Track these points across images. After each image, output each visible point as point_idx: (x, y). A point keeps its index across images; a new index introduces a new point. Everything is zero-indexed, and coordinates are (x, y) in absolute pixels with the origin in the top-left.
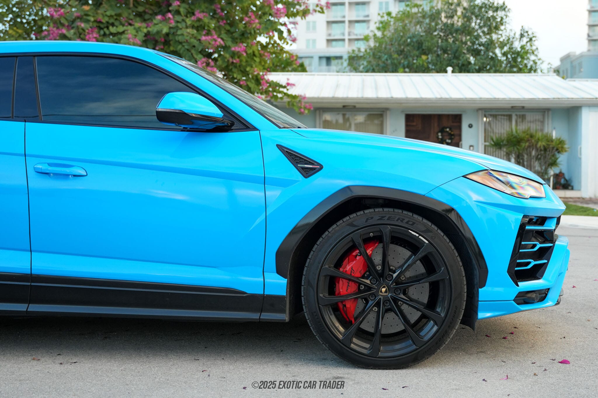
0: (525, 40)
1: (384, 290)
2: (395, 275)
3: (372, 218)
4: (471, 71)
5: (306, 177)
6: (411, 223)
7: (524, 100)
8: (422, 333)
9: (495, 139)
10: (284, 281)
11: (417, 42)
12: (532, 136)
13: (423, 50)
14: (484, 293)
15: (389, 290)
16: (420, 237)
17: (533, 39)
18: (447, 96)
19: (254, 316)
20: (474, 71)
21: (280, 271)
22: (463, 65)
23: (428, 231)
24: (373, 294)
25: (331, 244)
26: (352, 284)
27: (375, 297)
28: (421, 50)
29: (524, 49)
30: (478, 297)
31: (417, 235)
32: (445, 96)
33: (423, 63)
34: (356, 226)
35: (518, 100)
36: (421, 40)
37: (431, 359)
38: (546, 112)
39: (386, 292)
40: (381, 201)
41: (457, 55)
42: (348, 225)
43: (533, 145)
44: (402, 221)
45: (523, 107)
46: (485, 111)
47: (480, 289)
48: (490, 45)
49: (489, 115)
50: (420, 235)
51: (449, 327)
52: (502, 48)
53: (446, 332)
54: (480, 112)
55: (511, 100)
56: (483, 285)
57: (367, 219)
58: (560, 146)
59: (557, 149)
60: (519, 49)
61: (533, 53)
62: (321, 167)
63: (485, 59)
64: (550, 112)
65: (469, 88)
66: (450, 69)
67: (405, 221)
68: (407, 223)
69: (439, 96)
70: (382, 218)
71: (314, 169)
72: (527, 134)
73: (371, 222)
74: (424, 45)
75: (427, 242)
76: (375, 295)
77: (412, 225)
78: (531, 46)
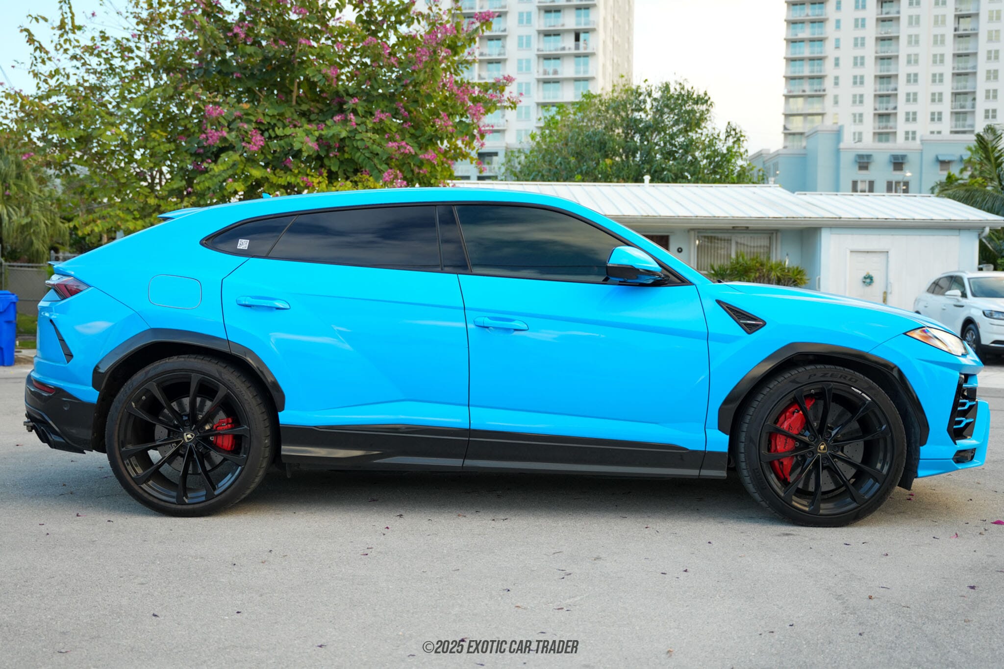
0: (731, 140)
1: (822, 447)
2: (834, 433)
3: (815, 375)
4: (666, 179)
5: (749, 333)
6: (854, 380)
7: (750, 220)
8: (862, 491)
9: (716, 268)
10: (726, 438)
11: (598, 141)
12: (762, 265)
13: (606, 152)
14: (926, 451)
15: (828, 447)
16: (863, 394)
17: (742, 139)
18: (655, 214)
19: (693, 472)
20: (670, 179)
21: (721, 428)
22: (656, 171)
23: (871, 388)
24: (811, 451)
25: (774, 401)
26: (790, 441)
27: (813, 454)
28: (603, 151)
29: (731, 151)
30: (919, 455)
31: (860, 392)
32: (652, 213)
33: (606, 167)
34: (798, 383)
35: (742, 219)
36: (604, 139)
37: (869, 517)
38: (775, 235)
39: (824, 449)
40: (811, 357)
41: (648, 158)
42: (791, 382)
43: (763, 276)
44: (845, 378)
45: (747, 228)
46: (698, 232)
47: (921, 448)
48: (689, 147)
49: (702, 236)
50: (863, 392)
51: (891, 484)
52: (704, 150)
53: (888, 489)
54: (692, 233)
55: (734, 219)
56: (923, 443)
57: (810, 376)
58: (798, 276)
59: (794, 281)
60: (725, 151)
61: (741, 155)
62: (765, 324)
63: (684, 164)
64: (779, 234)
65: (677, 202)
66: (647, 178)
67: (848, 378)
68: (850, 380)
69: (645, 214)
70: (824, 375)
71: (758, 325)
72: (757, 262)
73: (814, 379)
74: (608, 145)
75: (869, 399)
76: (813, 453)
77: (855, 382)
78: (739, 147)
